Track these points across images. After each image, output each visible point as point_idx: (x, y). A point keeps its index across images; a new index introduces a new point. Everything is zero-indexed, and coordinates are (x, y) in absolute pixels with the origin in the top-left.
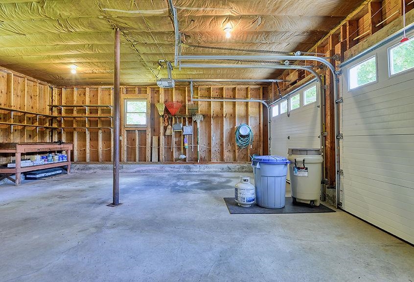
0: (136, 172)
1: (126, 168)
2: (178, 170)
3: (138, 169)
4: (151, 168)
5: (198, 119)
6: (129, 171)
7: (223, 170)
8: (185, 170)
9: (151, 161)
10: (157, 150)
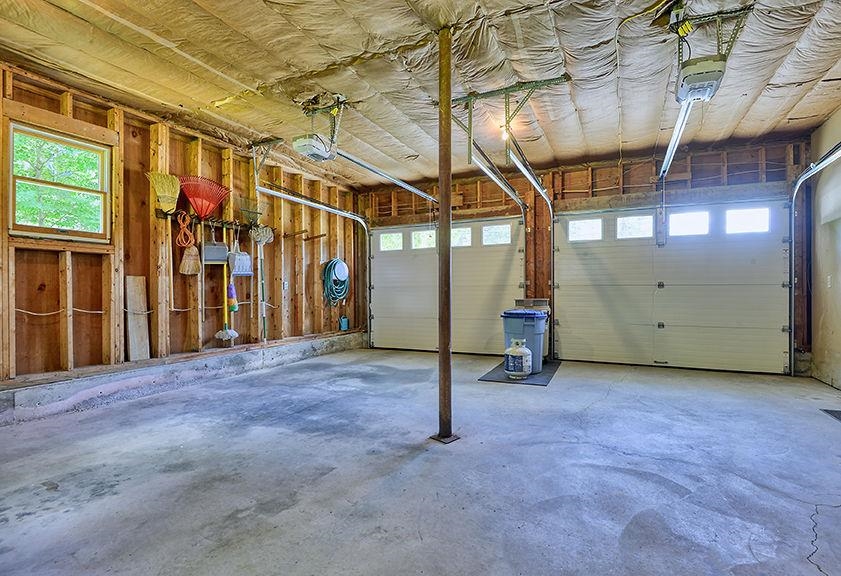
0: (75, 408)
1: (31, 402)
2: (214, 372)
3: (84, 395)
4: (134, 381)
5: (262, 237)
6: (41, 410)
7: (305, 355)
8: (231, 369)
9: (127, 358)
10: (143, 321)
